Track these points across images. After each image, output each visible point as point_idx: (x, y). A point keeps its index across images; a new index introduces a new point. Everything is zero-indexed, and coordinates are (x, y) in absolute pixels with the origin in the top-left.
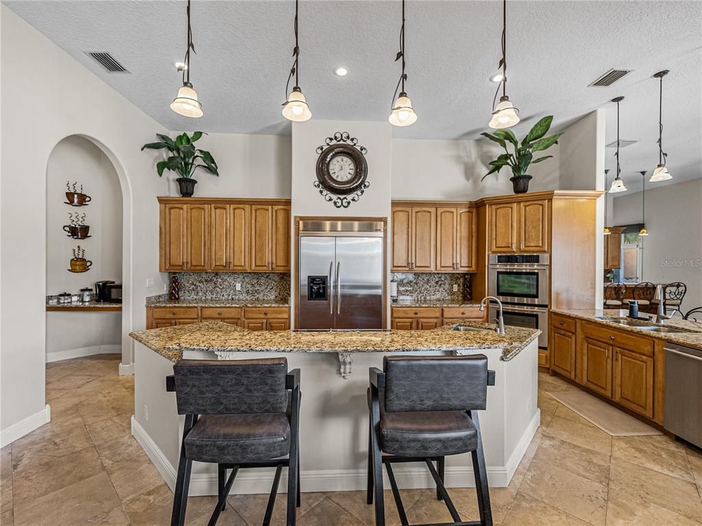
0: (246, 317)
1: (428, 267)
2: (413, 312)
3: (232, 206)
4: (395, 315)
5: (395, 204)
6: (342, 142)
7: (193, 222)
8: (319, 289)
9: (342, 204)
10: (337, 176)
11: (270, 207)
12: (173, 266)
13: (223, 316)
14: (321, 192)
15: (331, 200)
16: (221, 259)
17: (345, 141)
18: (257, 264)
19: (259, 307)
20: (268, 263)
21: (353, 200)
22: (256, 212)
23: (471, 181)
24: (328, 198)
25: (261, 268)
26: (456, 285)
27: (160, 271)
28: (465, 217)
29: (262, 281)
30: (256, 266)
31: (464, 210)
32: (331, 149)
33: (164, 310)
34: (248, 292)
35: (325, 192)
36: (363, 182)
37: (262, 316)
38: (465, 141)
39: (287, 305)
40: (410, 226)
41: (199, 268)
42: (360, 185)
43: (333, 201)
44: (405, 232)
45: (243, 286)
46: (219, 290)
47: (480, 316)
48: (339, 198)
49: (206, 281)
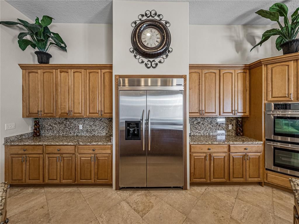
0: (79, 152)
1: (214, 113)
2: (207, 148)
3: (72, 70)
4: (192, 151)
5: (191, 67)
6: (151, 18)
7: (45, 82)
8: (134, 131)
9: (151, 65)
10: (148, 44)
11: (99, 71)
12: (32, 113)
13: (61, 152)
14: (135, 56)
15: (143, 62)
16: (65, 108)
17: (153, 17)
18: (91, 112)
19: (88, 145)
20: (98, 111)
21: (160, 62)
22: (89, 75)
23: (240, 53)
24: (140, 61)
25: (93, 115)
26: (231, 125)
27: (23, 117)
28: (240, 77)
29: (97, 123)
30: (90, 113)
31: (240, 71)
32: (143, 22)
33: (17, 147)
34: (87, 131)
35: (138, 57)
36: (167, 49)
37: (91, 152)
38: (235, 26)
39: (110, 143)
40: (201, 83)
41: (49, 115)
42: (165, 51)
43: (144, 63)
44: (197, 87)
45: (84, 127)
46: (68, 129)
47: (259, 151)
48: (149, 61)
49: (59, 123)
